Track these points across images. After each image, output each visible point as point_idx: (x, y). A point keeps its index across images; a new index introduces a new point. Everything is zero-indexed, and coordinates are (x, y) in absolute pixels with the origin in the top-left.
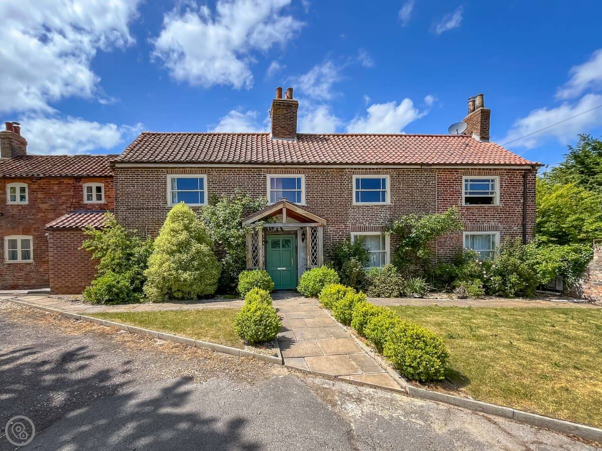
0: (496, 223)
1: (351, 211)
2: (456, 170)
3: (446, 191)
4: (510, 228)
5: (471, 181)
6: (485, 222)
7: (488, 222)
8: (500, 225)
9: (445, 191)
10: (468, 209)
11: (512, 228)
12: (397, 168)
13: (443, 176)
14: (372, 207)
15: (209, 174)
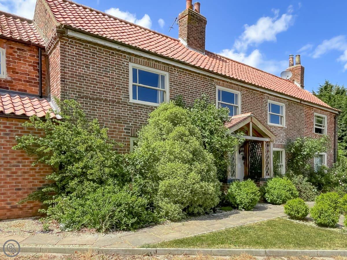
2: (313, 108)
3: (308, 122)
10: (316, 136)
11: (331, 151)
13: (307, 111)
15: (171, 73)
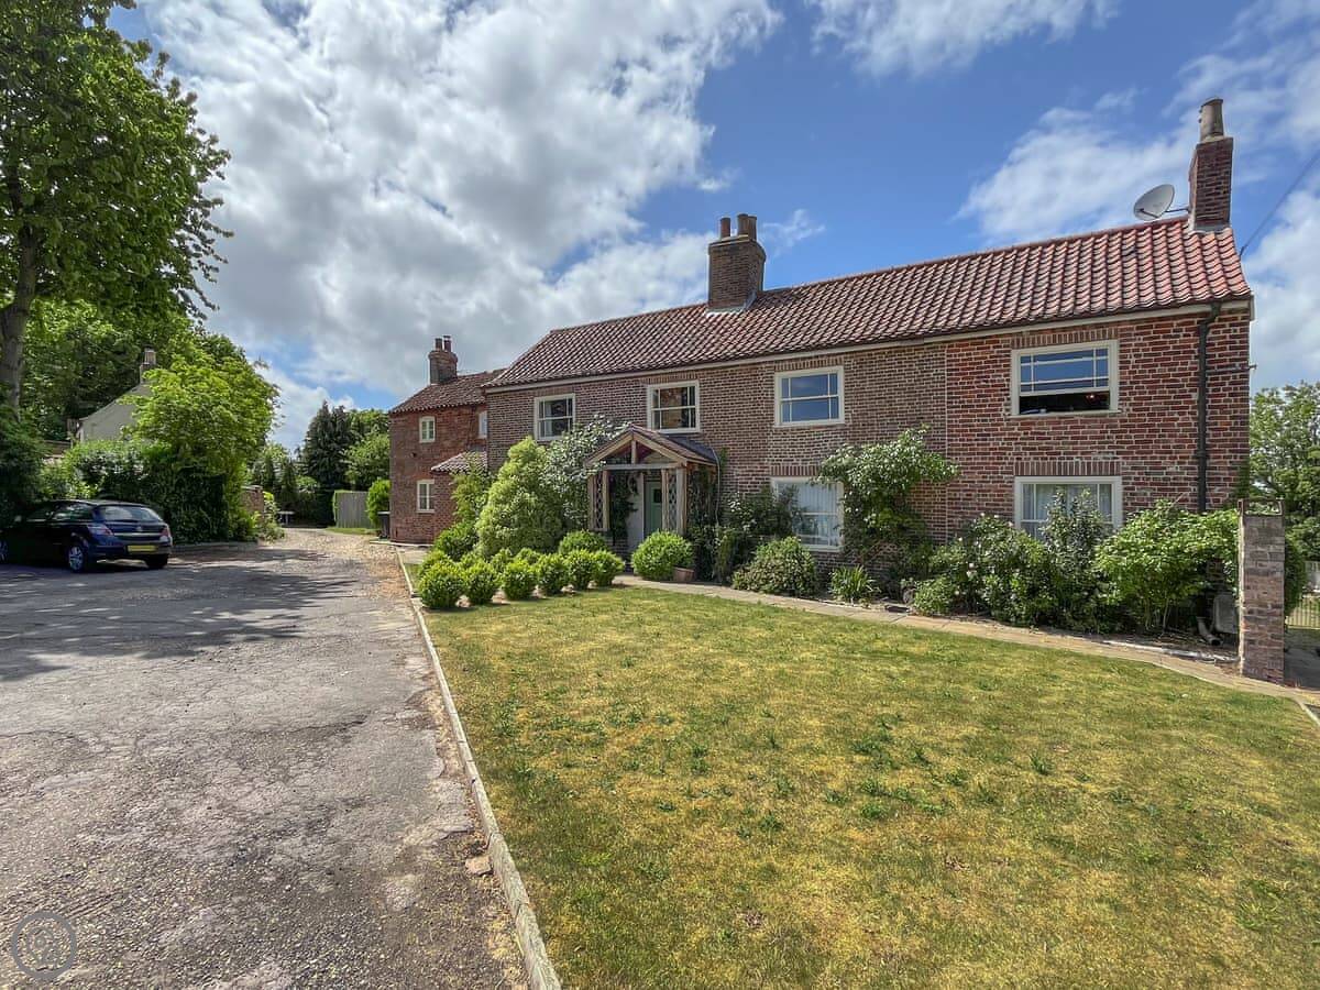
0: (1110, 455)
1: (771, 439)
2: (994, 341)
3: (970, 387)
4: (1157, 467)
5: (1037, 358)
6: (1076, 453)
7: (1083, 453)
8: (1120, 460)
9: (967, 388)
10: (1026, 425)
11: (1165, 468)
12: (855, 352)
13: (962, 355)
14: (809, 430)
15: (577, 393)
